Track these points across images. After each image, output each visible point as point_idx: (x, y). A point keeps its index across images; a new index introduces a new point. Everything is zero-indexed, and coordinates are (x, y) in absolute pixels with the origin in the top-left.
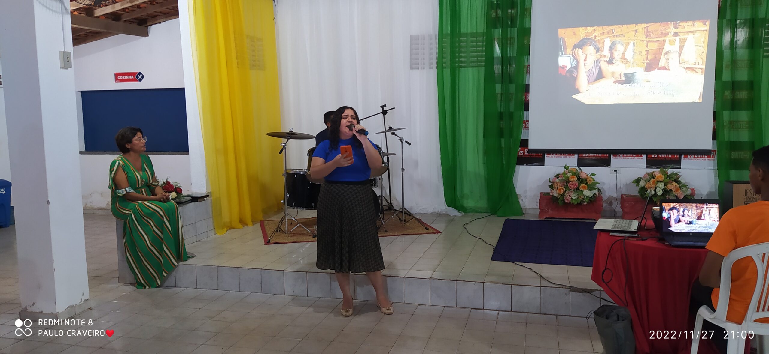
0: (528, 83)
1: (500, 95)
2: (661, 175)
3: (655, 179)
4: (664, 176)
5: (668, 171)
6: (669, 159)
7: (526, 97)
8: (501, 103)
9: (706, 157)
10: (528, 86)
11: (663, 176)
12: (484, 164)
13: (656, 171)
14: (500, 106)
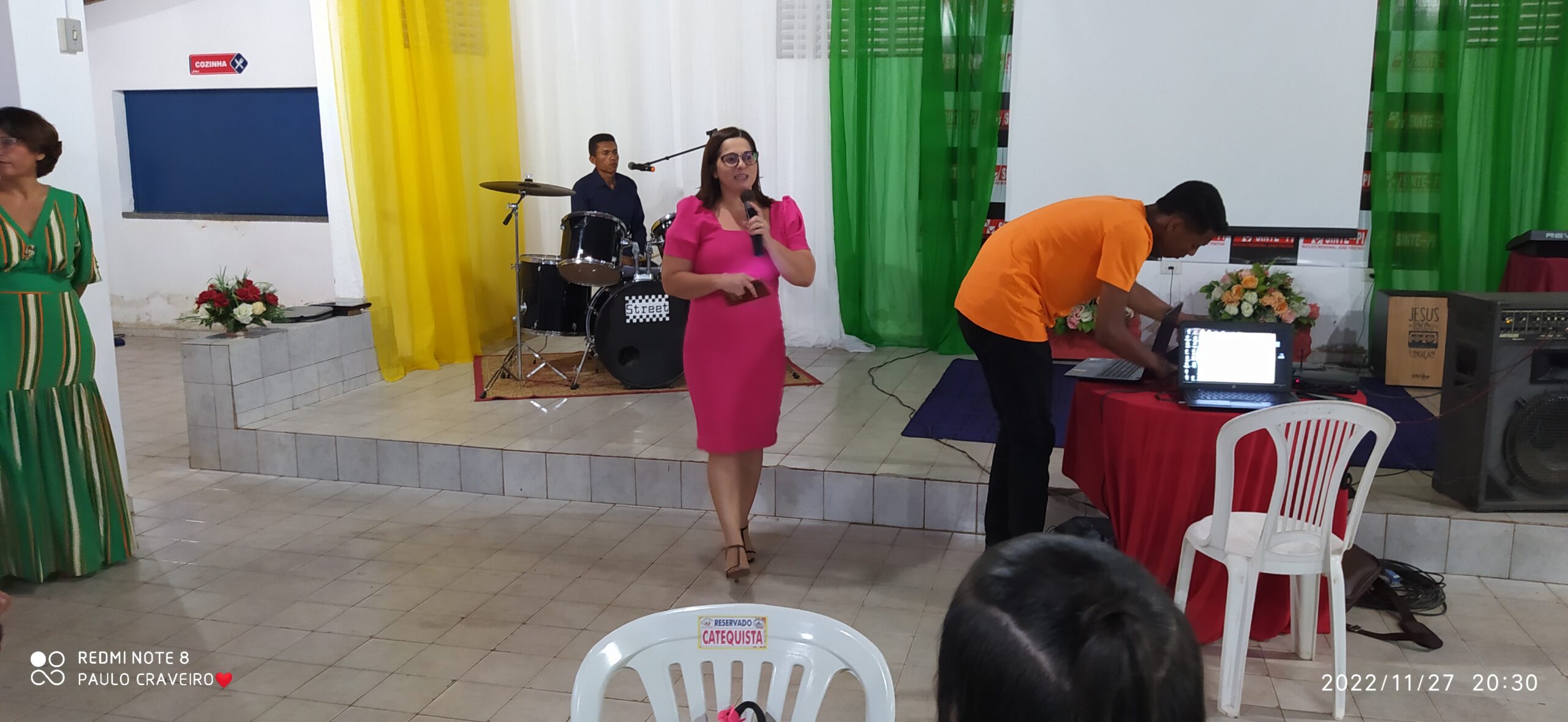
0: (1007, 91)
1: (952, 113)
2: (1253, 277)
3: (1240, 284)
4: (1259, 278)
5: (1270, 270)
6: (1275, 246)
7: (1003, 119)
8: (954, 129)
9: (1347, 242)
10: (1006, 97)
11: (1257, 279)
12: (918, 250)
13: (1245, 269)
14: (952, 137)
